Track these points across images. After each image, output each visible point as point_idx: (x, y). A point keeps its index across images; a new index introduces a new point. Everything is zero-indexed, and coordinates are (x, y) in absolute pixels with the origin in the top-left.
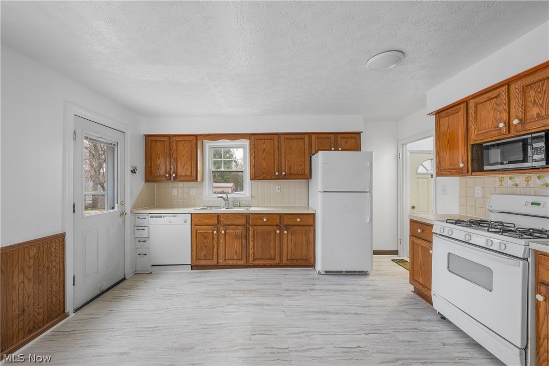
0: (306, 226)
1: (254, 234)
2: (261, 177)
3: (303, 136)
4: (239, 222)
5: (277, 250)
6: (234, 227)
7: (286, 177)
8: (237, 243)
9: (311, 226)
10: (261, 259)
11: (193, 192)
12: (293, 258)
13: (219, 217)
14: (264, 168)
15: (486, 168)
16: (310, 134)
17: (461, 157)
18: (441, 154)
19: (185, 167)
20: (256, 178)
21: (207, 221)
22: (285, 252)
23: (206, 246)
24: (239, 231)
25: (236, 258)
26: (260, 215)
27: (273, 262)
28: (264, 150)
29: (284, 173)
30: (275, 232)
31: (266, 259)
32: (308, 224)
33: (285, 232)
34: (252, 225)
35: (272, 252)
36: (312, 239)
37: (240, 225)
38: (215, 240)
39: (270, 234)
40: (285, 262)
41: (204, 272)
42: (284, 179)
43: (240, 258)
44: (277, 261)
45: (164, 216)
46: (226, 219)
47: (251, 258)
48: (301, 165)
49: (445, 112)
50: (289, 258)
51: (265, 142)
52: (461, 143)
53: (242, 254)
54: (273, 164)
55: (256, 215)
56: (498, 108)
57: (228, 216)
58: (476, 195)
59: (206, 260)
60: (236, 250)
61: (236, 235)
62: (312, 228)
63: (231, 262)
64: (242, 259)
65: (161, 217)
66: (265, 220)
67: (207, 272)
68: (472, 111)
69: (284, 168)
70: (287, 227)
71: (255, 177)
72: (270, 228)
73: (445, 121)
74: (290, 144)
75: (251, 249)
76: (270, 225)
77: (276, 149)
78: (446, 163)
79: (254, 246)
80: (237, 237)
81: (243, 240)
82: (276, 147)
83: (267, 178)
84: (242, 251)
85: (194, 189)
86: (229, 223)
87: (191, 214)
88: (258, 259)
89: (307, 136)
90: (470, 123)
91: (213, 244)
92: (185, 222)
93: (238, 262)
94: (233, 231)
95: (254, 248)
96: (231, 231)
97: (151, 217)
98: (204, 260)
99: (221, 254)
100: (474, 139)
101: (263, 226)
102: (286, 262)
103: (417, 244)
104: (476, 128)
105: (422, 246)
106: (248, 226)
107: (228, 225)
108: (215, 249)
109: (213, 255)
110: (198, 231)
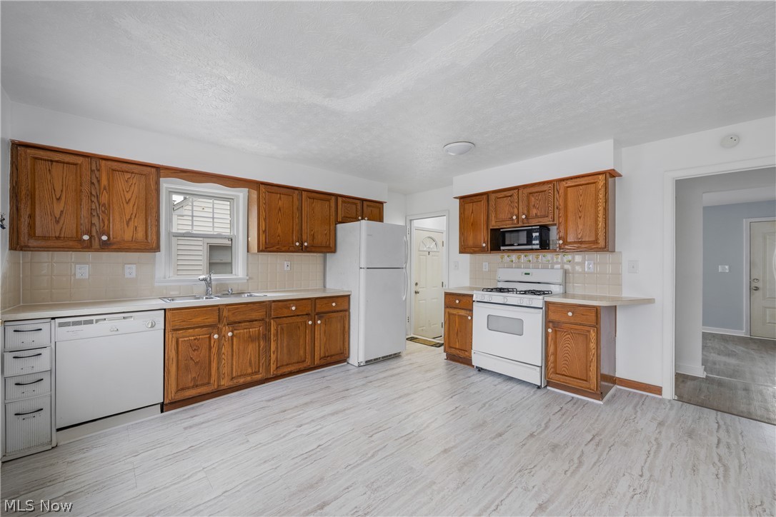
0: (341, 311)
1: (277, 332)
2: (274, 249)
3: (328, 197)
4: (254, 315)
5: (307, 348)
6: (248, 323)
7: (308, 249)
8: (252, 349)
9: (345, 311)
10: (287, 365)
11: (131, 271)
12: (327, 355)
13: (221, 311)
14: (278, 236)
15: (502, 248)
16: (337, 196)
17: (483, 239)
18: (465, 234)
19: (131, 223)
20: (268, 249)
21: (199, 319)
22: (317, 348)
23: (196, 363)
24: (256, 329)
25: (249, 371)
26: (285, 303)
27: (305, 365)
28: (280, 209)
29: (306, 244)
30: (306, 323)
31: (294, 363)
32: (342, 308)
33: (319, 322)
34: (273, 318)
35: (302, 352)
36: (347, 326)
37: (256, 320)
38: (214, 350)
39: (299, 328)
40: (317, 362)
41: (193, 408)
42: (304, 252)
43: (257, 370)
44: (308, 363)
45: (97, 321)
46: (233, 314)
47: (273, 367)
48: (326, 234)
49: (469, 199)
50: (322, 356)
51: (280, 198)
52: (483, 227)
53: (259, 363)
54: (291, 231)
55: (280, 303)
56: (512, 205)
57: (237, 309)
58: (484, 270)
59: (197, 386)
60: (250, 358)
61: (250, 337)
62: (347, 313)
63: (242, 380)
64: (259, 371)
65: (91, 322)
66: (293, 308)
67: (197, 407)
68: (492, 203)
69: (306, 237)
70: (320, 315)
71: (266, 248)
72: (299, 319)
73: (469, 207)
74: (313, 205)
75: (274, 352)
76: (298, 315)
77: (295, 210)
78: (471, 243)
79: (277, 348)
80: (252, 339)
81: (261, 343)
82: (295, 207)
83: (283, 249)
84: (259, 360)
85: (134, 266)
86: (239, 318)
87: (165, 310)
88: (283, 366)
89: (333, 198)
90: (490, 212)
91: (210, 356)
92: (152, 326)
93: (254, 377)
94: (245, 331)
95: (277, 352)
96: (242, 331)
97: (61, 325)
98: (193, 387)
99: (226, 370)
100: (494, 225)
101: (289, 318)
102: (319, 363)
103: (453, 314)
104: (496, 217)
105: (459, 315)
106: (267, 320)
107: (235, 323)
108: (214, 365)
109: (210, 375)
110: (180, 339)
